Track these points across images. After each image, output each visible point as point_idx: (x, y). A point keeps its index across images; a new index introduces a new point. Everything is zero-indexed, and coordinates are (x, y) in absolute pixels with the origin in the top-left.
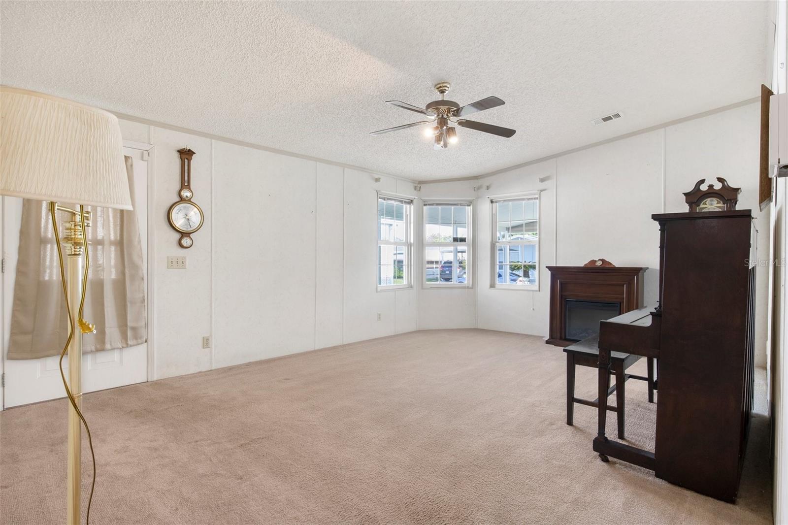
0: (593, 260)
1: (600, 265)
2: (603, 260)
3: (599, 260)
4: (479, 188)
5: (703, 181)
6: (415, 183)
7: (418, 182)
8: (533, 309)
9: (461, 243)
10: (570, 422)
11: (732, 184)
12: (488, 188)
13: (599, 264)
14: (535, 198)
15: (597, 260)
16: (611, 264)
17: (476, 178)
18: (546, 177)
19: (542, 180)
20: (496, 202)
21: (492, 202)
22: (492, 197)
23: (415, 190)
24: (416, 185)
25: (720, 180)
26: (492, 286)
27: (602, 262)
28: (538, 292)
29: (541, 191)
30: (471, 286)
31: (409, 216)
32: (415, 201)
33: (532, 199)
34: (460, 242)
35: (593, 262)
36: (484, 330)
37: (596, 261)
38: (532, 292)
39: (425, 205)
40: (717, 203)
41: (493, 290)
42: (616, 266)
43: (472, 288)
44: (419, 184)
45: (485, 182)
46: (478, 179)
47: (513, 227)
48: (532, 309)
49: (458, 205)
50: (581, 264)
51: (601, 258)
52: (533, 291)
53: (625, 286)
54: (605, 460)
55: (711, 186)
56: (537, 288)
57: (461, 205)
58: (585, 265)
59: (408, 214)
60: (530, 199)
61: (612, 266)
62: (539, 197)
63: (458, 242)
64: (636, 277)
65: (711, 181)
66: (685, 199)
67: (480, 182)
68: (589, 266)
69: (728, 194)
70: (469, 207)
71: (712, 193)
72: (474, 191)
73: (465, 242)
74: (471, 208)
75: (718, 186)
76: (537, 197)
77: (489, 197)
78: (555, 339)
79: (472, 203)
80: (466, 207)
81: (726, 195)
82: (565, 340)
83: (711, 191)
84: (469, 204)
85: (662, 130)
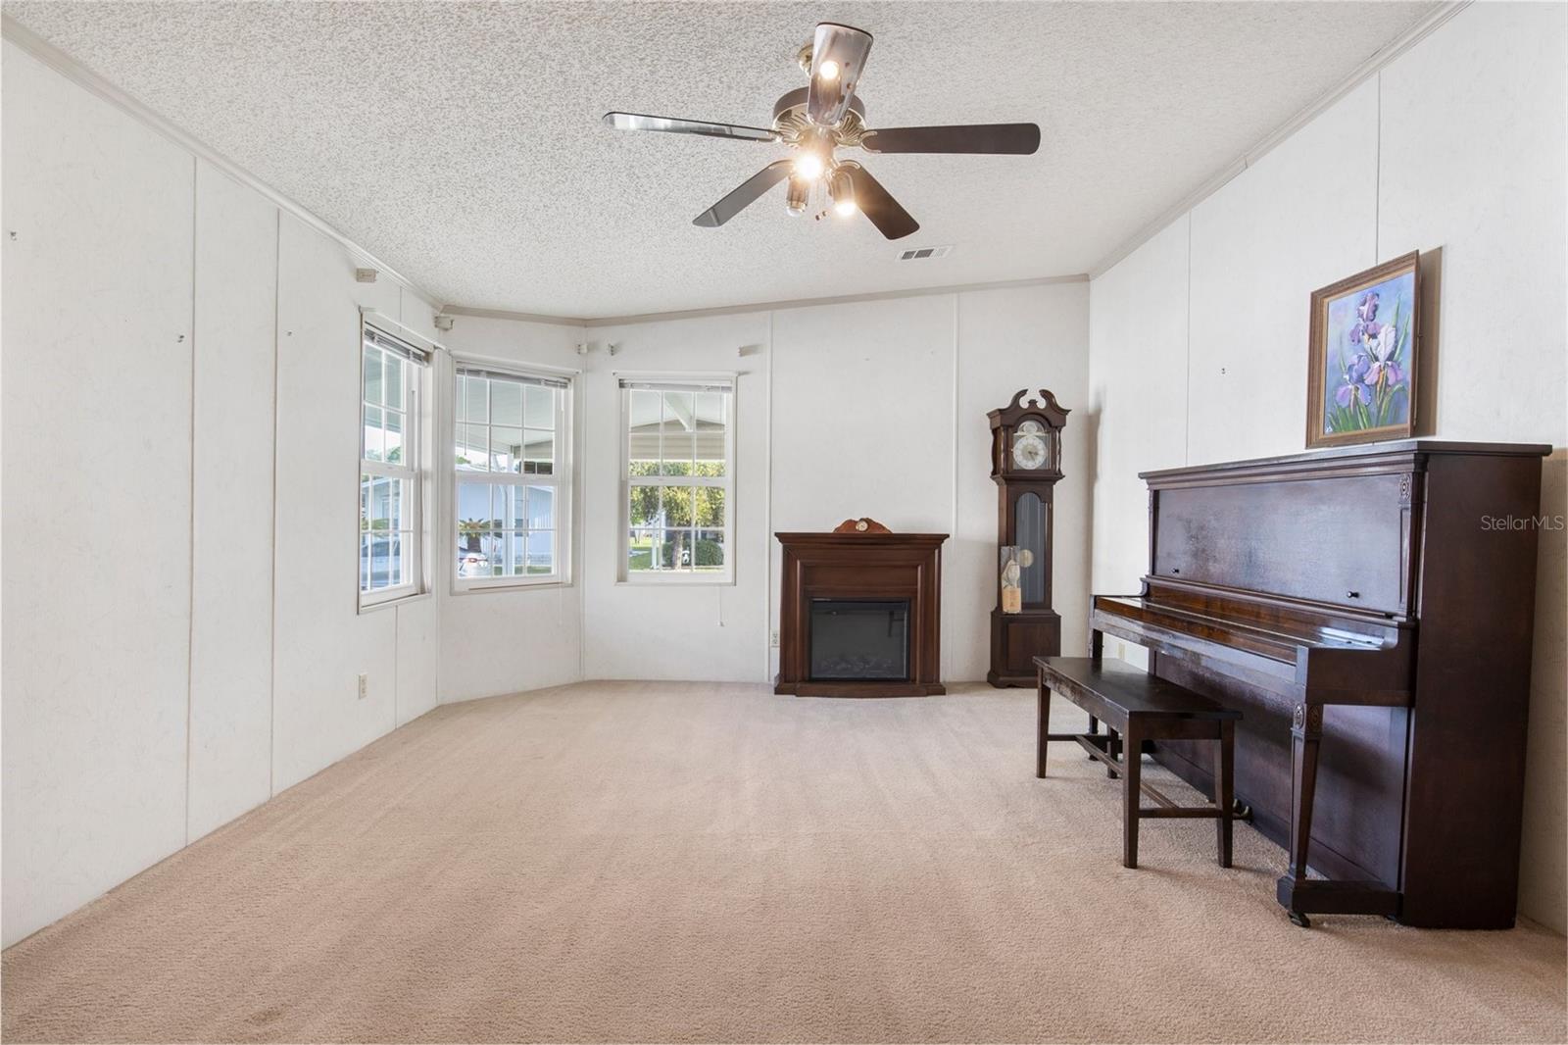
0: (850, 521)
1: (864, 529)
2: (868, 521)
3: (862, 520)
4: (593, 347)
5: (1023, 393)
6: (436, 308)
7: (441, 307)
8: (722, 625)
9: (541, 476)
10: (1131, 861)
11: (1062, 403)
12: (613, 350)
13: (862, 527)
14: (724, 389)
15: (857, 520)
16: (884, 528)
17: (585, 322)
18: (751, 347)
19: (743, 352)
20: (632, 385)
21: (622, 385)
22: (623, 373)
23: (436, 326)
24: (438, 314)
25: (1046, 394)
26: (622, 579)
27: (869, 525)
28: (733, 589)
29: (740, 374)
30: (570, 582)
31: (416, 394)
32: (436, 355)
33: (718, 388)
34: (539, 473)
35: (851, 523)
36: (602, 681)
37: (856, 522)
38: (718, 588)
39: (460, 371)
40: (1038, 431)
41: (623, 587)
42: (894, 532)
43: (572, 585)
44: (447, 312)
45: (607, 336)
46: (586, 326)
47: (528, 446)
48: (719, 624)
49: (541, 384)
50: (829, 527)
51: (865, 517)
52: (720, 585)
53: (919, 568)
54: (1306, 924)
55: (1033, 403)
56: (730, 580)
57: (546, 384)
58: (837, 529)
59: (415, 388)
60: (713, 387)
61: (885, 532)
62: (733, 386)
63: (534, 472)
64: (937, 551)
65: (1034, 394)
66: (987, 421)
67: (595, 334)
68: (844, 532)
69: (1053, 417)
70: (563, 391)
71: (1033, 413)
72: (577, 355)
73: (551, 473)
74: (571, 391)
75: (1042, 404)
76: (729, 385)
77: (614, 371)
78: (794, 682)
79: (573, 381)
80: (554, 390)
81: (1051, 418)
82: (812, 681)
83: (1032, 410)
84: (564, 383)
85: (955, 295)
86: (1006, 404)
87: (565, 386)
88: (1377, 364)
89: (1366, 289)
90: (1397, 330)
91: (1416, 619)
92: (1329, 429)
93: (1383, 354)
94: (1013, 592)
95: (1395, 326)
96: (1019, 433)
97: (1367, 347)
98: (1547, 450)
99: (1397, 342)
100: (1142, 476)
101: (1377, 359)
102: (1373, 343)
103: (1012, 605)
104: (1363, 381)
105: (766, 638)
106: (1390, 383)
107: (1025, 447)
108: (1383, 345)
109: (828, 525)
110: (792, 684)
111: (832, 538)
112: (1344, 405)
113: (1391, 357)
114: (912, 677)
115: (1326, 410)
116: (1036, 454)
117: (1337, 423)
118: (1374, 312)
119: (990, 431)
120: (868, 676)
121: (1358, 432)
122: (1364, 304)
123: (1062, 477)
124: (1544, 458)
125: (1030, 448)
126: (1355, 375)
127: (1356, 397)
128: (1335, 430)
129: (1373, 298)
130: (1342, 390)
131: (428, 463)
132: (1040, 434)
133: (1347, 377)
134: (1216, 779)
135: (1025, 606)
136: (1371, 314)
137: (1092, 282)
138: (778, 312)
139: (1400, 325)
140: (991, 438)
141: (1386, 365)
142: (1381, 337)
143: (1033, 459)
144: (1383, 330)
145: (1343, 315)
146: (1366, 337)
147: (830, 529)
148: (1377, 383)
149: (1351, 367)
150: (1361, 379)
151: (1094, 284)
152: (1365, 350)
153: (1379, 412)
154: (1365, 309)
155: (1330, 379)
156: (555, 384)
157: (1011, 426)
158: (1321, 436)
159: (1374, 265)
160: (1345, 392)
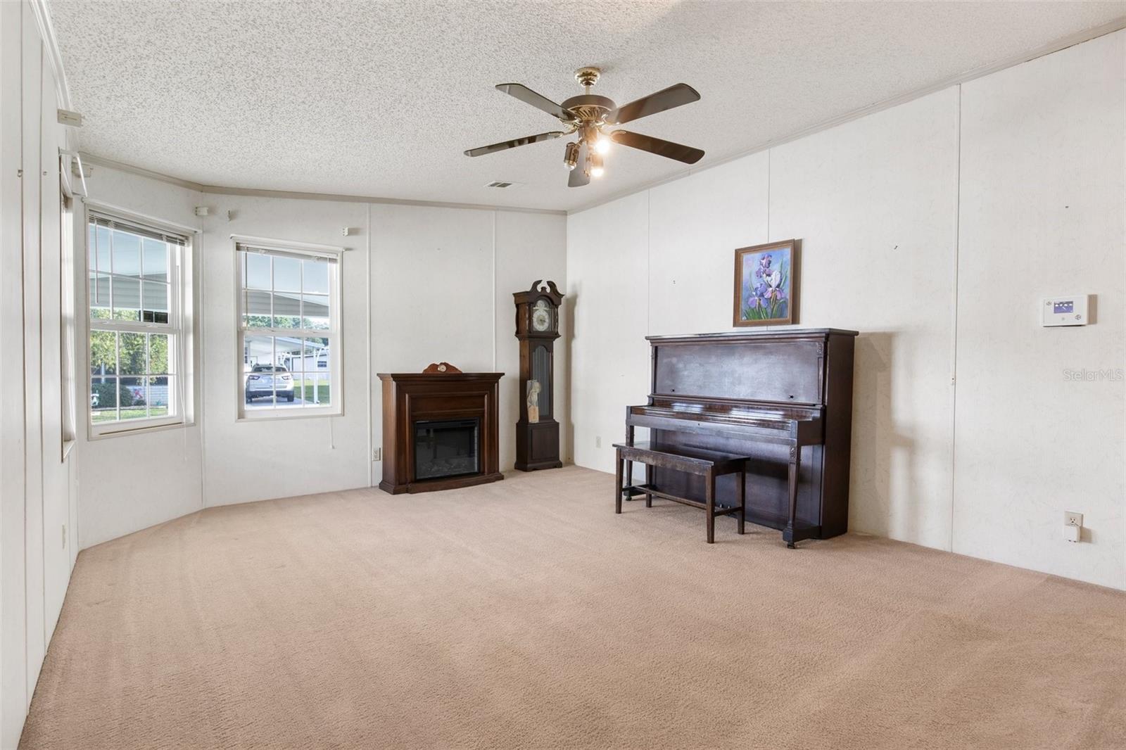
0: (434, 365)
1: (444, 371)
2: (445, 364)
3: (441, 364)
4: (211, 211)
5: (538, 282)
8: (333, 447)
9: (159, 325)
10: (712, 540)
11: (560, 290)
12: (232, 216)
13: (442, 369)
14: (330, 259)
15: (438, 364)
16: (457, 369)
19: (352, 232)
20: (248, 249)
21: (238, 248)
22: (242, 238)
25: (551, 284)
26: (241, 415)
27: (446, 368)
28: (342, 418)
29: (345, 250)
33: (325, 259)
34: (156, 322)
35: (434, 367)
37: (437, 366)
38: (329, 419)
39: (92, 220)
40: (545, 306)
41: (244, 423)
42: (463, 372)
45: (226, 204)
46: (202, 191)
48: (331, 447)
49: (162, 239)
51: (443, 362)
52: (332, 416)
53: (486, 396)
54: (794, 548)
55: (543, 289)
56: (339, 412)
57: (167, 240)
58: (425, 370)
60: (321, 258)
61: (458, 372)
62: (339, 258)
63: (152, 321)
64: (496, 385)
65: (544, 284)
66: (513, 298)
67: (211, 199)
68: (430, 373)
69: (553, 297)
70: (178, 247)
71: (543, 296)
72: (195, 216)
73: (167, 322)
74: (189, 250)
75: (548, 290)
76: (334, 258)
77: (232, 235)
78: (405, 484)
79: (191, 238)
80: (169, 245)
81: (552, 297)
82: (416, 481)
83: (543, 293)
84: (181, 239)
85: (494, 212)
86: (529, 289)
87: (182, 243)
88: (771, 289)
89: (765, 253)
90: (781, 274)
91: (824, 406)
92: (744, 318)
93: (774, 284)
94: (534, 410)
95: (781, 272)
96: (536, 308)
97: (765, 280)
98: (857, 333)
99: (781, 279)
100: (647, 338)
101: (771, 286)
102: (769, 278)
103: (534, 418)
104: (763, 296)
105: (369, 455)
106: (778, 298)
107: (539, 317)
108: (774, 279)
109: (419, 368)
110: (404, 486)
111: (422, 377)
112: (753, 307)
113: (778, 286)
114: (482, 470)
115: (743, 306)
116: (544, 321)
117: (749, 315)
118: (769, 264)
119: (514, 305)
120: (454, 474)
121: (760, 320)
122: (763, 259)
123: (559, 336)
124: (856, 337)
125: (541, 317)
126: (759, 293)
127: (759, 304)
128: (747, 319)
129: (768, 257)
130: (751, 299)
131: (69, 309)
132: (546, 309)
133: (754, 293)
134: (707, 494)
135: (541, 417)
136: (767, 265)
137: (568, 217)
138: (375, 206)
139: (783, 273)
140: (515, 310)
141: (776, 290)
142: (773, 276)
143: (543, 324)
144: (774, 273)
145: (752, 264)
146: (765, 275)
147: (421, 372)
148: (771, 298)
149: (756, 289)
150: (762, 295)
151: (570, 218)
152: (764, 281)
153: (772, 311)
154: (764, 262)
155: (744, 293)
156: (171, 240)
157: (533, 303)
158: (741, 321)
159: (766, 243)
160: (752, 301)
